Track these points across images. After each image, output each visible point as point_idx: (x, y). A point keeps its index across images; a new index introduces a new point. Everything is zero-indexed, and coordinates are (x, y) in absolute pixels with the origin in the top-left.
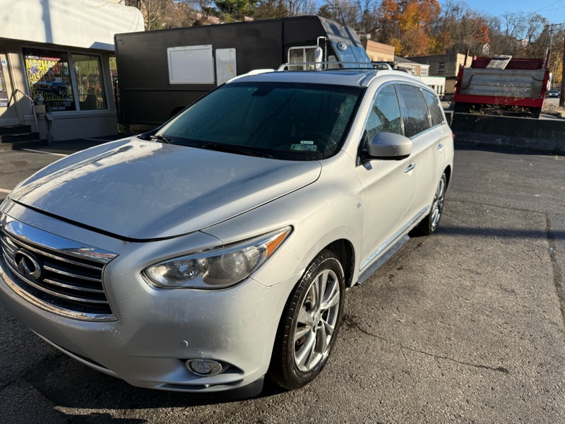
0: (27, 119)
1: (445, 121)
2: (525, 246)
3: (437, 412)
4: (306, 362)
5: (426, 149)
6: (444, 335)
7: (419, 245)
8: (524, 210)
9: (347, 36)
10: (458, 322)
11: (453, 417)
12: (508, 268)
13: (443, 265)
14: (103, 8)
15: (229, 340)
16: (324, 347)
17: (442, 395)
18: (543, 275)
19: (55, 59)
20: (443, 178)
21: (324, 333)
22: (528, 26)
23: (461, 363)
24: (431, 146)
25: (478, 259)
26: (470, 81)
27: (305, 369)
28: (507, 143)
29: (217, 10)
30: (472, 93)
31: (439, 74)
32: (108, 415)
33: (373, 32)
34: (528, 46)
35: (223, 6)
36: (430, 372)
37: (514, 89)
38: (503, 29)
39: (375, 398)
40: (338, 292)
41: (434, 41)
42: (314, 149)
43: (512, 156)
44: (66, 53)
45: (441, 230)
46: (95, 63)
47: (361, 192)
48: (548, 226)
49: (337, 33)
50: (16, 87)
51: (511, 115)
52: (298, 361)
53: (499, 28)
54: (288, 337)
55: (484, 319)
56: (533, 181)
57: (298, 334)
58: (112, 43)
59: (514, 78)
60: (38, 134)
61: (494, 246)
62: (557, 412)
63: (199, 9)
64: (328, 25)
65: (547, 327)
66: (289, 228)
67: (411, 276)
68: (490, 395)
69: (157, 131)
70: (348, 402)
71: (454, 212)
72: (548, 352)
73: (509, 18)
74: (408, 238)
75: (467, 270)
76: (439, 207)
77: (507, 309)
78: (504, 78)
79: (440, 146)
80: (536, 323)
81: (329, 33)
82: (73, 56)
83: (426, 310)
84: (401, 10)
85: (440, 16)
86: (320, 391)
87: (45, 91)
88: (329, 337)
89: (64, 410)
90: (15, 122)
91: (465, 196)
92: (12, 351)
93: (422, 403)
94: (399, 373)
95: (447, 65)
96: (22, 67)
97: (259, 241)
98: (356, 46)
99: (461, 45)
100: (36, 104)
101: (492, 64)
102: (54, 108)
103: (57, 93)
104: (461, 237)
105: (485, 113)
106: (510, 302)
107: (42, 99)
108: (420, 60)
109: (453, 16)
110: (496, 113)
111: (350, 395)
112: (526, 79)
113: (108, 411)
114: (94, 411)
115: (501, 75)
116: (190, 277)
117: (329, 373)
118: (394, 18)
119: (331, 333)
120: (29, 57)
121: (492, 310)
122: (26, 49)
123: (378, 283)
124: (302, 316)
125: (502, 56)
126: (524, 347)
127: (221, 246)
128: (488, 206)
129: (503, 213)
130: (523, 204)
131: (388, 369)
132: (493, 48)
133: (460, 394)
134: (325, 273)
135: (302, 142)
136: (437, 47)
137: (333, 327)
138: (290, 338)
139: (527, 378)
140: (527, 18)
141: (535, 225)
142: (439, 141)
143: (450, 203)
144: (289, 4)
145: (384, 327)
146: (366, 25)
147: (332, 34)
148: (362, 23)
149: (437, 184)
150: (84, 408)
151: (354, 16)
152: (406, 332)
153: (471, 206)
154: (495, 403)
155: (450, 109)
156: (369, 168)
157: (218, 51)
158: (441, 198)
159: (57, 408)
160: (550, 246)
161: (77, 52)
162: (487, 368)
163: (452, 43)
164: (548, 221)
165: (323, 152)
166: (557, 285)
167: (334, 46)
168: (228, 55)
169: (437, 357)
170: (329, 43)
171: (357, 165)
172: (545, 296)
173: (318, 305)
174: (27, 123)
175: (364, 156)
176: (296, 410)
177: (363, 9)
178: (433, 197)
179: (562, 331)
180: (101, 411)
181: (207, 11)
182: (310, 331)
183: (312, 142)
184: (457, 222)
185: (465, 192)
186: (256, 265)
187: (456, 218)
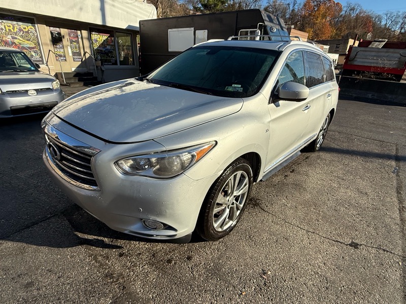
0: (92, 69)
1: (335, 79)
2: (379, 164)
3: (303, 268)
4: (222, 226)
5: (320, 96)
6: (314, 217)
7: (306, 158)
8: (381, 141)
9: (278, 23)
10: (325, 210)
11: (313, 273)
12: (365, 178)
13: (320, 172)
14: (134, 4)
15: (167, 211)
16: (235, 217)
17: (308, 257)
18: (389, 185)
19: (107, 35)
20: (328, 116)
21: (235, 209)
22: (402, 21)
23: (323, 237)
24: (323, 95)
25: (344, 170)
26: (356, 55)
27: (220, 230)
28: (375, 97)
29: (202, 9)
30: (356, 63)
31: (335, 52)
32: (103, 241)
33: (295, 24)
34: (399, 35)
35: (205, 6)
36: (302, 241)
37: (386, 62)
38: (383, 23)
39: (263, 253)
40: (248, 185)
41: (335, 31)
42: (241, 90)
43: (377, 106)
44: (113, 31)
45: (322, 149)
46: (129, 38)
47: (270, 122)
48: (396, 153)
49: (271, 20)
50: (86, 50)
51: (381, 79)
52: (215, 225)
53: (381, 22)
54: (209, 212)
55: (344, 210)
56: (390, 122)
57: (216, 210)
58: (138, 25)
59: (387, 54)
60: (97, 77)
61: (356, 163)
62: (387, 280)
63: (192, 8)
64: (266, 15)
65: (388, 220)
66: (215, 142)
67: (298, 177)
68: (341, 262)
69: (148, 76)
70: (245, 253)
71: (333, 139)
72: (386, 238)
73: (388, 15)
74: (300, 153)
75: (336, 176)
76: (323, 135)
77: (361, 205)
78: (380, 54)
79: (329, 95)
80: (380, 217)
81: (266, 20)
82: (117, 33)
83: (305, 200)
84: (316, 9)
85: (341, 14)
86: (229, 244)
87: (102, 53)
88: (239, 211)
89: (80, 235)
90: (85, 70)
91: (341, 129)
92: (59, 197)
93: (293, 260)
94: (281, 238)
95: (341, 46)
96: (90, 39)
97: (191, 150)
98: (283, 30)
99: (353, 33)
100: (96, 60)
101: (373, 45)
102: (106, 64)
103: (107, 55)
104: (335, 155)
105: (363, 77)
106: (363, 201)
107: (99, 58)
108: (324, 42)
109: (350, 14)
110: (370, 77)
111: (247, 248)
112: (396, 55)
113: (103, 239)
114: (96, 237)
115: (379, 52)
116: (146, 169)
117: (236, 233)
118: (310, 15)
119: (241, 209)
120: (93, 33)
121: (350, 204)
122: (92, 28)
123: (276, 180)
124: (220, 198)
125: (381, 40)
126: (369, 232)
127: (165, 151)
128: (356, 137)
129: (366, 142)
130: (381, 137)
131: (274, 235)
132: (374, 36)
133: (320, 258)
134: (239, 173)
135: (233, 85)
136: (336, 34)
137: (242, 206)
138: (211, 212)
139: (368, 254)
140: (401, 16)
141: (388, 151)
142: (329, 92)
143: (331, 133)
144: (245, 5)
145: (276, 208)
146: (292, 19)
147: (267, 21)
148: (289, 18)
149: (324, 120)
150: (90, 235)
151: (285, 13)
152: (290, 212)
153: (345, 136)
154: (343, 267)
155: (339, 74)
156: (278, 106)
157: (197, 32)
158: (325, 129)
159: (76, 233)
160: (396, 166)
161: (119, 31)
162: (341, 243)
163: (347, 32)
164: (397, 149)
165: (246, 93)
166: (398, 193)
167: (268, 29)
168: (202, 34)
169: (308, 231)
170: (265, 27)
171: (269, 103)
172: (389, 199)
173: (232, 193)
174: (91, 71)
175: (275, 97)
176: (212, 254)
177: (291, 9)
178: (320, 128)
179: (398, 224)
180: (99, 238)
181: (196, 9)
182: (225, 208)
183: (240, 86)
184: (333, 145)
185: (342, 126)
186: (188, 166)
187: (334, 143)
